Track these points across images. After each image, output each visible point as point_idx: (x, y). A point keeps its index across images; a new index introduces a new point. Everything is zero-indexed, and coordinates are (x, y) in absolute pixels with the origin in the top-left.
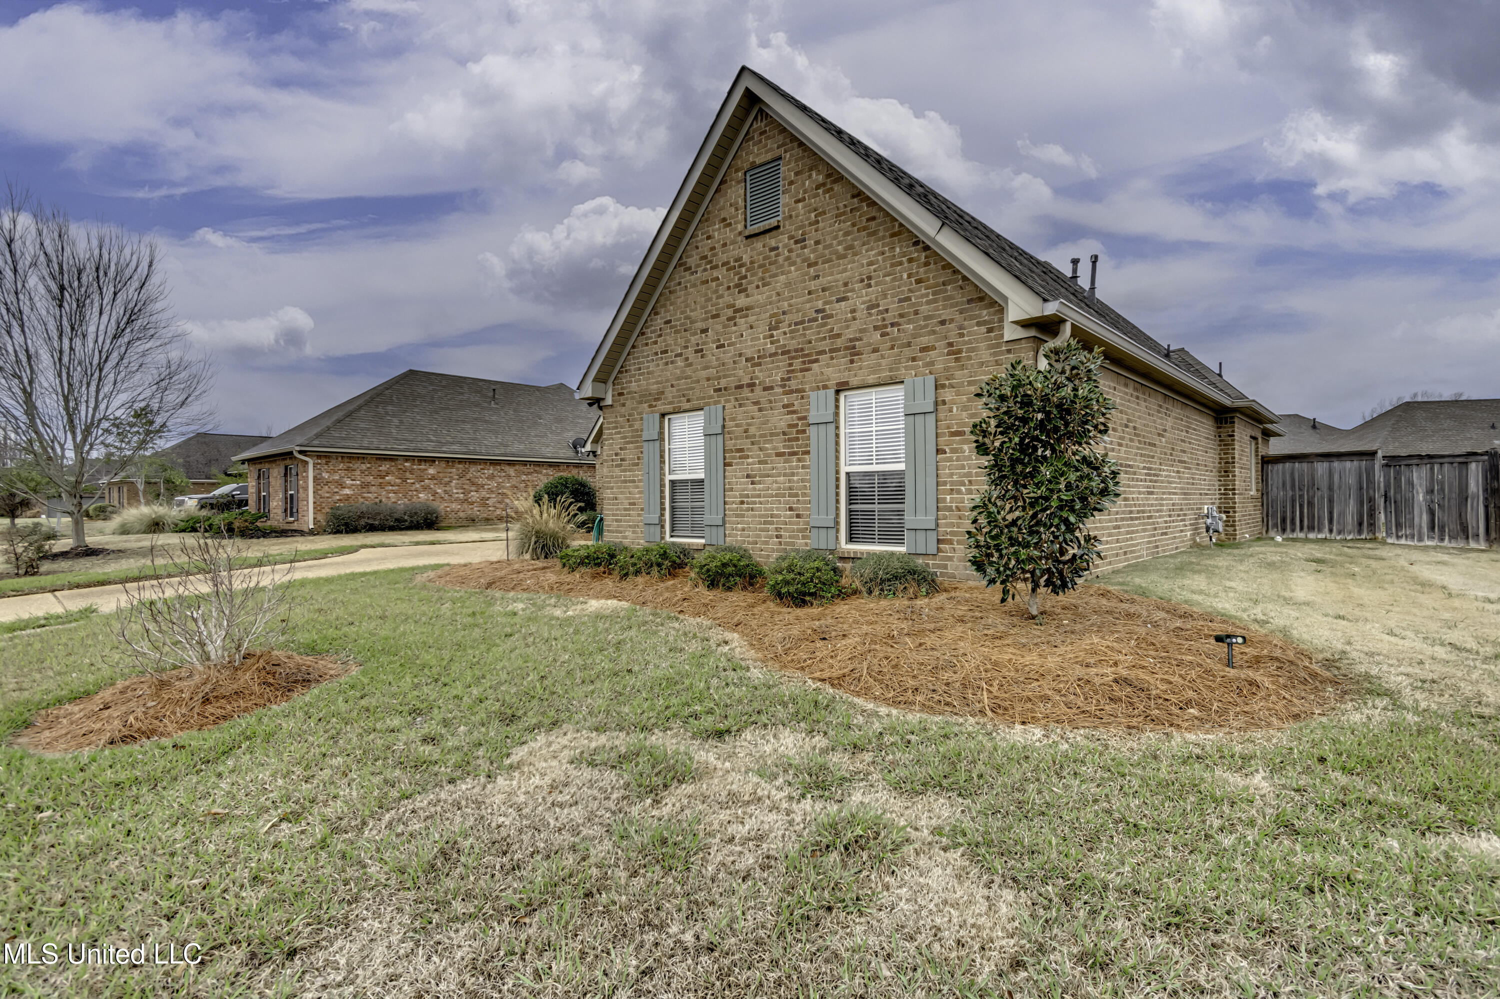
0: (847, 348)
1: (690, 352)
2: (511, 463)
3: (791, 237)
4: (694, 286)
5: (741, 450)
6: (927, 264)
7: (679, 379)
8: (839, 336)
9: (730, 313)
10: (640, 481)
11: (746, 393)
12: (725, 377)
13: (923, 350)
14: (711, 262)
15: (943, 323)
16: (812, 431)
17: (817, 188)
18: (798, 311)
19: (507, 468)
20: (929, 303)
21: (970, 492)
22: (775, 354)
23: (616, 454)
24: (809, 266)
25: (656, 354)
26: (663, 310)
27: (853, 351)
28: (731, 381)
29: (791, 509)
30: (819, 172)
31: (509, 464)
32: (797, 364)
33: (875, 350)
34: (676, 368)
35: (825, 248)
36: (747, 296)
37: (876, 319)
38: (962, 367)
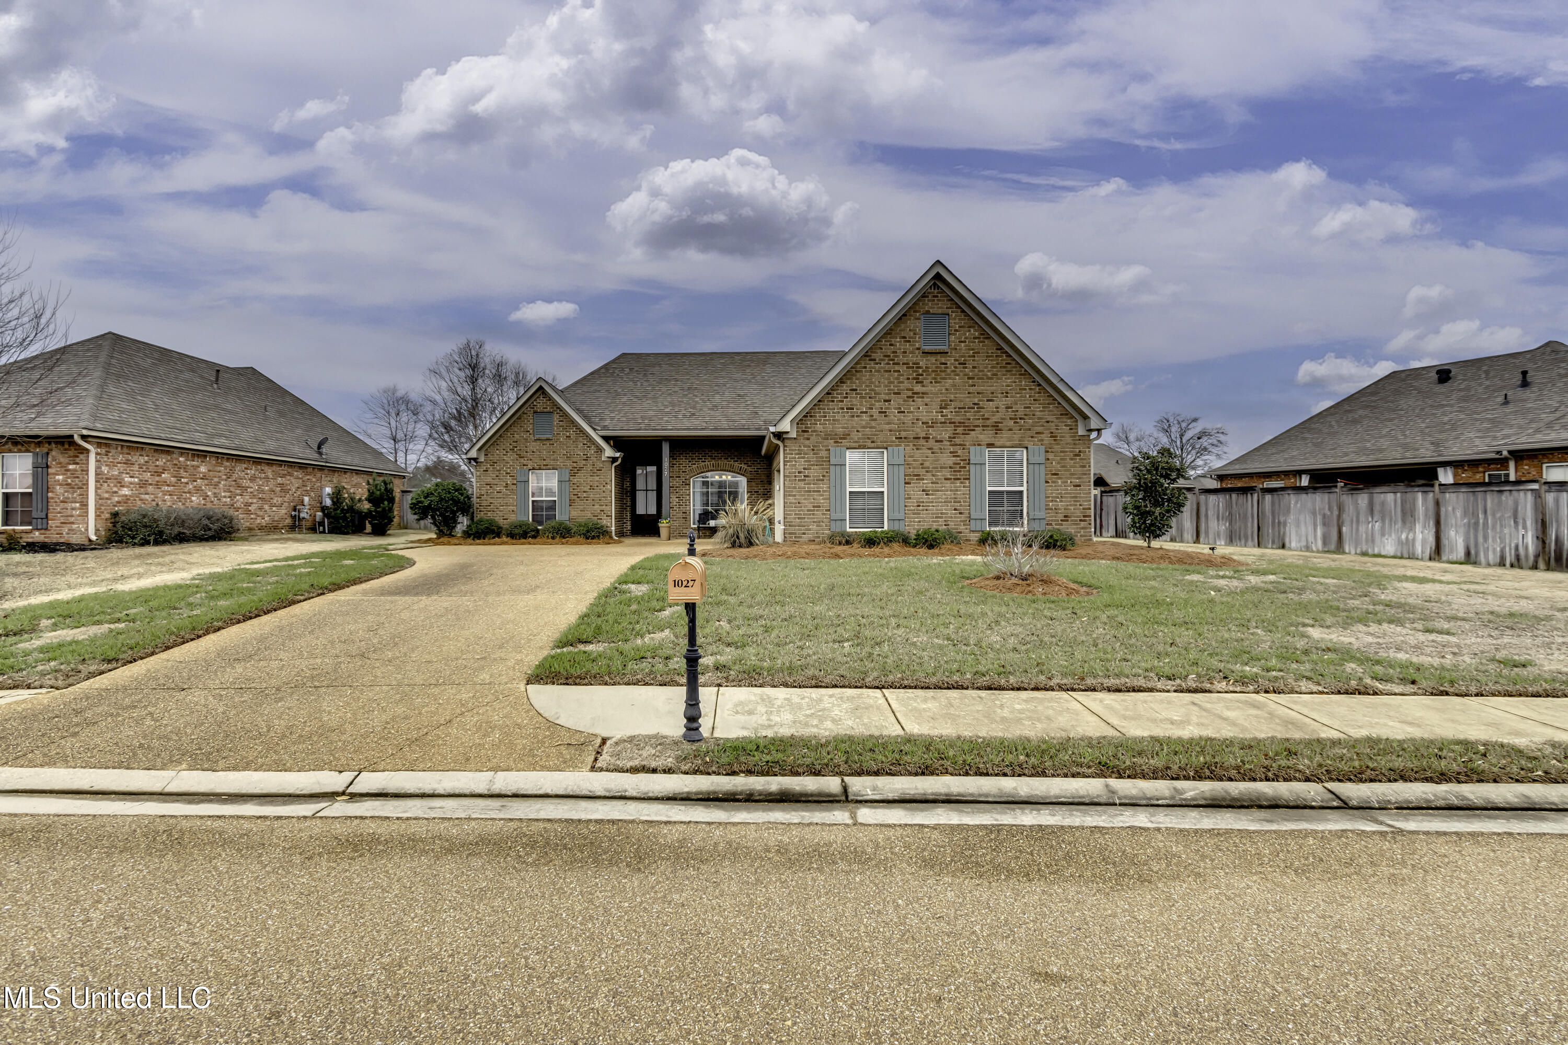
0: (993, 426)
1: (875, 412)
2: (270, 462)
3: (955, 360)
4: (879, 371)
5: (919, 475)
6: (1039, 393)
7: (864, 427)
8: (988, 419)
9: (910, 393)
10: (824, 491)
11: (922, 442)
12: (905, 431)
13: (1037, 433)
14: (893, 360)
15: (1048, 422)
16: (972, 467)
17: (975, 338)
18: (961, 401)
19: (266, 468)
20: (1041, 411)
21: (1061, 501)
22: (944, 423)
23: (799, 472)
24: (969, 378)
25: (843, 409)
26: (849, 382)
27: (997, 428)
28: (911, 434)
29: (955, 510)
30: (975, 331)
31: (268, 464)
32: (960, 430)
33: (1010, 430)
34: (862, 420)
35: (980, 371)
36: (923, 386)
37: (1011, 414)
38: (1058, 444)
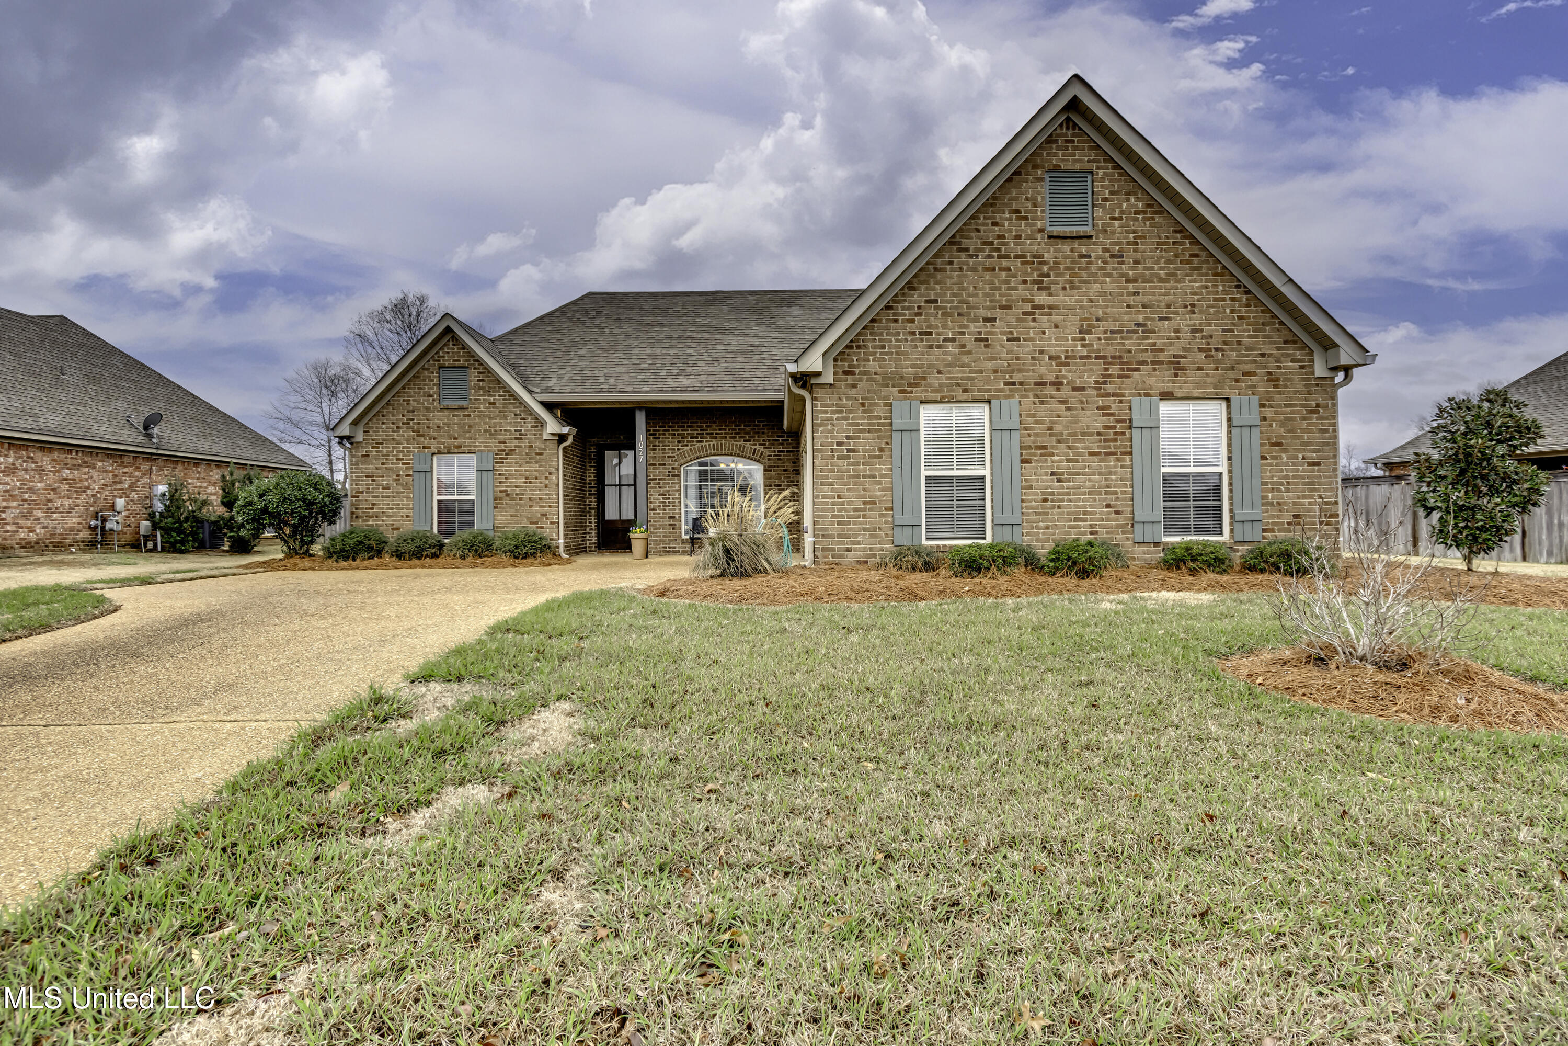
0: (1170, 363)
1: (968, 340)
3: (1105, 250)
4: (974, 269)
5: (1045, 448)
6: (1248, 305)
7: (950, 365)
8: (1162, 350)
9: (1028, 307)
10: (882, 476)
11: (1050, 390)
12: (1020, 371)
13: (1244, 374)
14: (999, 250)
15: (1263, 355)
16: (1136, 433)
17: (1137, 212)
18: (1115, 320)
20: (1250, 337)
21: (1288, 491)
22: (1088, 357)
23: (839, 444)
24: (1128, 281)
25: (913, 334)
26: (923, 287)
27: (1177, 366)
28: (1031, 378)
29: (1108, 506)
30: (1138, 199)
32: (1114, 369)
33: (1200, 369)
34: (945, 353)
35: (1146, 269)
36: (1051, 295)
37: (1199, 341)
38: (1280, 393)
